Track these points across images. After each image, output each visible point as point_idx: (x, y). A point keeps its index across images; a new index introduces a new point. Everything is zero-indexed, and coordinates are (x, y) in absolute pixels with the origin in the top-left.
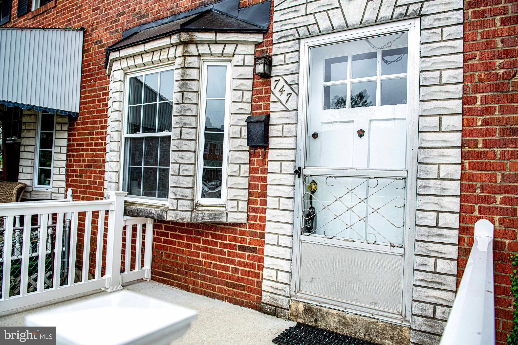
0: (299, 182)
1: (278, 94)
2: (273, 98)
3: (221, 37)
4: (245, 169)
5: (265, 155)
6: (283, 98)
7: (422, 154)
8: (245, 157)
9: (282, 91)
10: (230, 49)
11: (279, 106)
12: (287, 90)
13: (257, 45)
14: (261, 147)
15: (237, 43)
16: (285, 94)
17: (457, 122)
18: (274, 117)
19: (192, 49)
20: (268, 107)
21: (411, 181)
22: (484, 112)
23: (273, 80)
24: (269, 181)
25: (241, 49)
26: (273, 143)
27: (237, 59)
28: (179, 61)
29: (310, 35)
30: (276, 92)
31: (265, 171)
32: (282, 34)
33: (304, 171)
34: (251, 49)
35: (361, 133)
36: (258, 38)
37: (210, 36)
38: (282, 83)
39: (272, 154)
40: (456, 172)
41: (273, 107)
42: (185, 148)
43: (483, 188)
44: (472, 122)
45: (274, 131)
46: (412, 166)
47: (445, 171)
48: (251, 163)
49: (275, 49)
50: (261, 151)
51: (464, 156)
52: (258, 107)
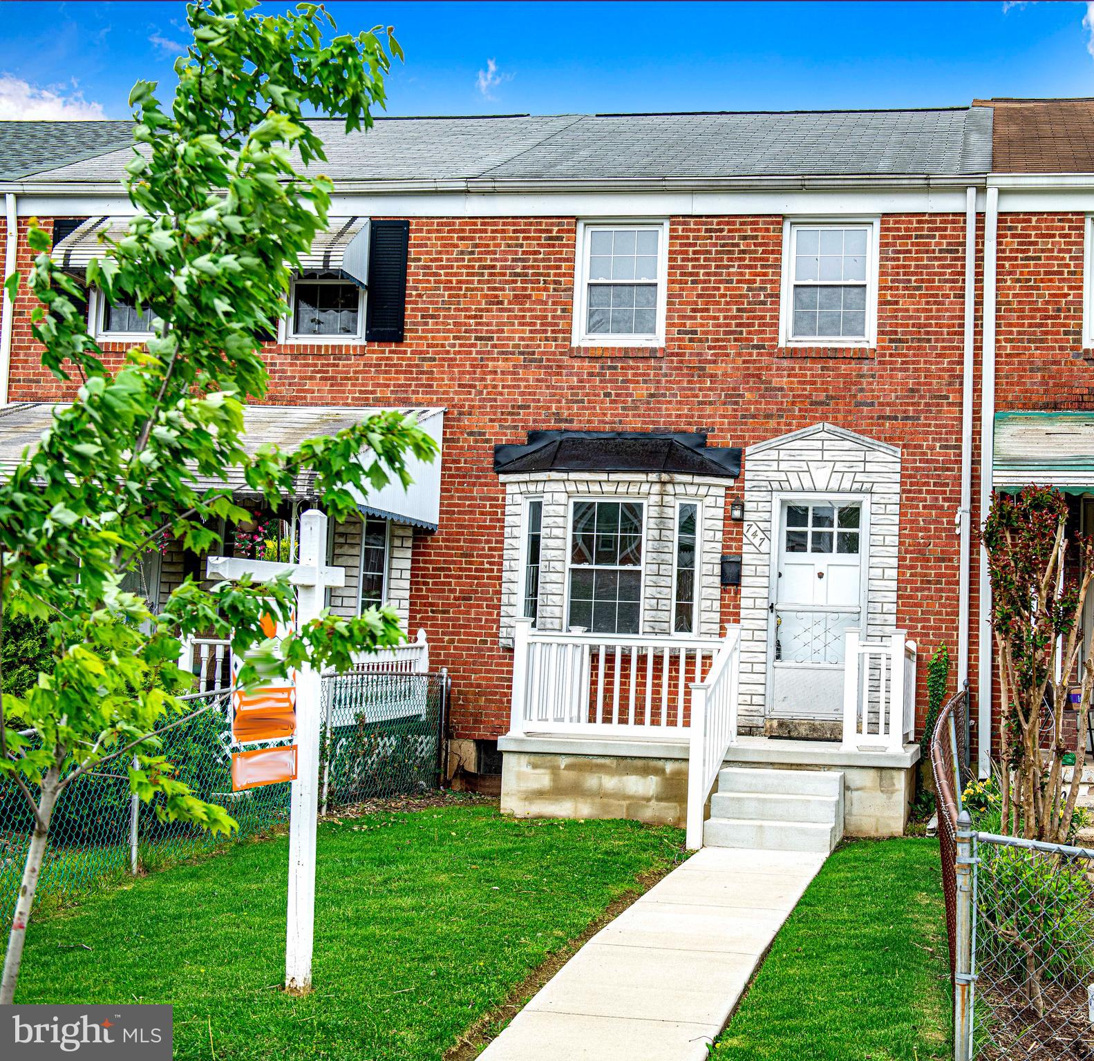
0: (772, 616)
1: (751, 538)
2: (745, 540)
3: (697, 479)
4: (717, 605)
5: (737, 592)
6: (757, 541)
7: (872, 596)
8: (717, 593)
9: (755, 535)
10: (703, 490)
11: (752, 549)
12: (760, 535)
13: (728, 488)
14: (733, 585)
15: (710, 486)
16: (758, 538)
17: (893, 573)
18: (746, 559)
19: (669, 488)
20: (740, 548)
21: (864, 615)
22: (912, 567)
23: (745, 524)
24: (742, 616)
25: (713, 491)
26: (744, 581)
27: (709, 501)
28: (658, 498)
29: (782, 490)
30: (749, 535)
31: (738, 606)
32: (755, 483)
33: (776, 607)
34: (722, 492)
35: (821, 575)
36: (730, 482)
37: (688, 478)
38: (754, 528)
39: (744, 592)
40: (893, 608)
41: (745, 549)
42: (663, 584)
43: (911, 620)
44: (904, 574)
45: (745, 571)
46: (864, 604)
47: (887, 607)
48: (722, 599)
49: (747, 496)
50: (732, 588)
51: (898, 598)
52: (729, 547)
